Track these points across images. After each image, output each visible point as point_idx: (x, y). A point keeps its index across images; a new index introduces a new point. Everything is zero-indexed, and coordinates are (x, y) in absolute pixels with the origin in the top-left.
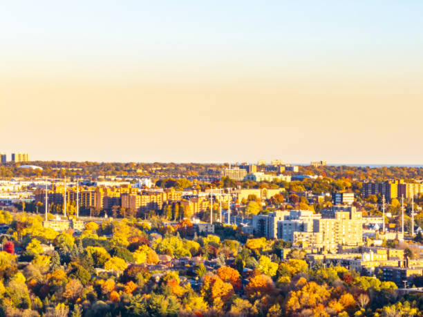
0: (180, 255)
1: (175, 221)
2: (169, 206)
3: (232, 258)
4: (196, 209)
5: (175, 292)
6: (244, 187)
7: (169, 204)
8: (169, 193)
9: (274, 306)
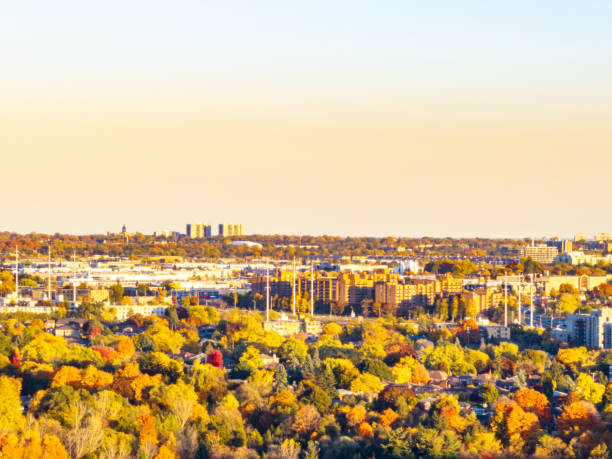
0: (459, 371)
1: (452, 322)
2: (445, 300)
3: (536, 377)
4: (483, 304)
5: (454, 424)
6: (554, 272)
7: (444, 297)
8: (444, 282)
9: (599, 447)
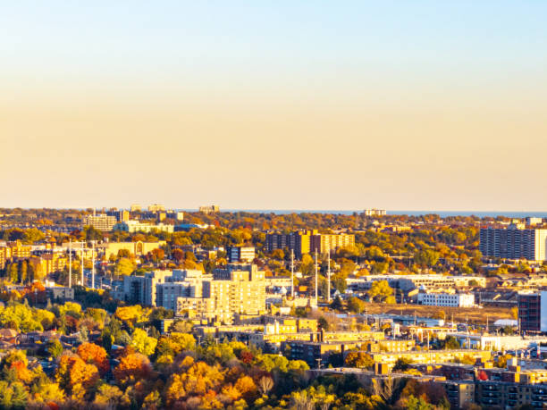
0: (28, 328)
1: (21, 285)
2: (15, 265)
3: (97, 333)
4: (50, 268)
5: (22, 376)
6: (113, 239)
7: (14, 262)
8: (14, 248)
9: (152, 395)
